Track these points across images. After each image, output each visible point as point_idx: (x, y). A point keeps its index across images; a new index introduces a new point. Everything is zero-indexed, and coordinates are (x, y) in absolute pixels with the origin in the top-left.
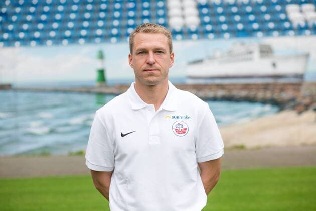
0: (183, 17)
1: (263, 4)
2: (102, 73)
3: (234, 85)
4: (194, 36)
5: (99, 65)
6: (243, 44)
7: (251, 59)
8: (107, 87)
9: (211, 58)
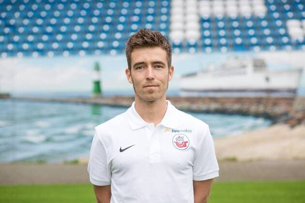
0: (184, 31)
1: (264, 19)
2: (98, 84)
3: (228, 99)
4: (192, 50)
5: (95, 76)
6: (237, 58)
7: (244, 73)
8: (102, 97)
9: (205, 71)
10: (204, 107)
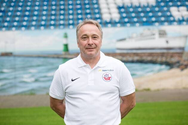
0: (110, 13)
2: (66, 46)
4: (119, 25)
5: (65, 41)
6: (149, 29)
7: (154, 38)
8: (69, 54)
9: (131, 38)
10: (130, 59)
